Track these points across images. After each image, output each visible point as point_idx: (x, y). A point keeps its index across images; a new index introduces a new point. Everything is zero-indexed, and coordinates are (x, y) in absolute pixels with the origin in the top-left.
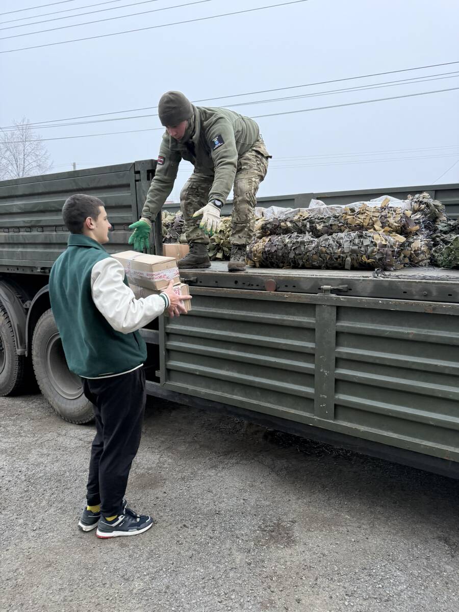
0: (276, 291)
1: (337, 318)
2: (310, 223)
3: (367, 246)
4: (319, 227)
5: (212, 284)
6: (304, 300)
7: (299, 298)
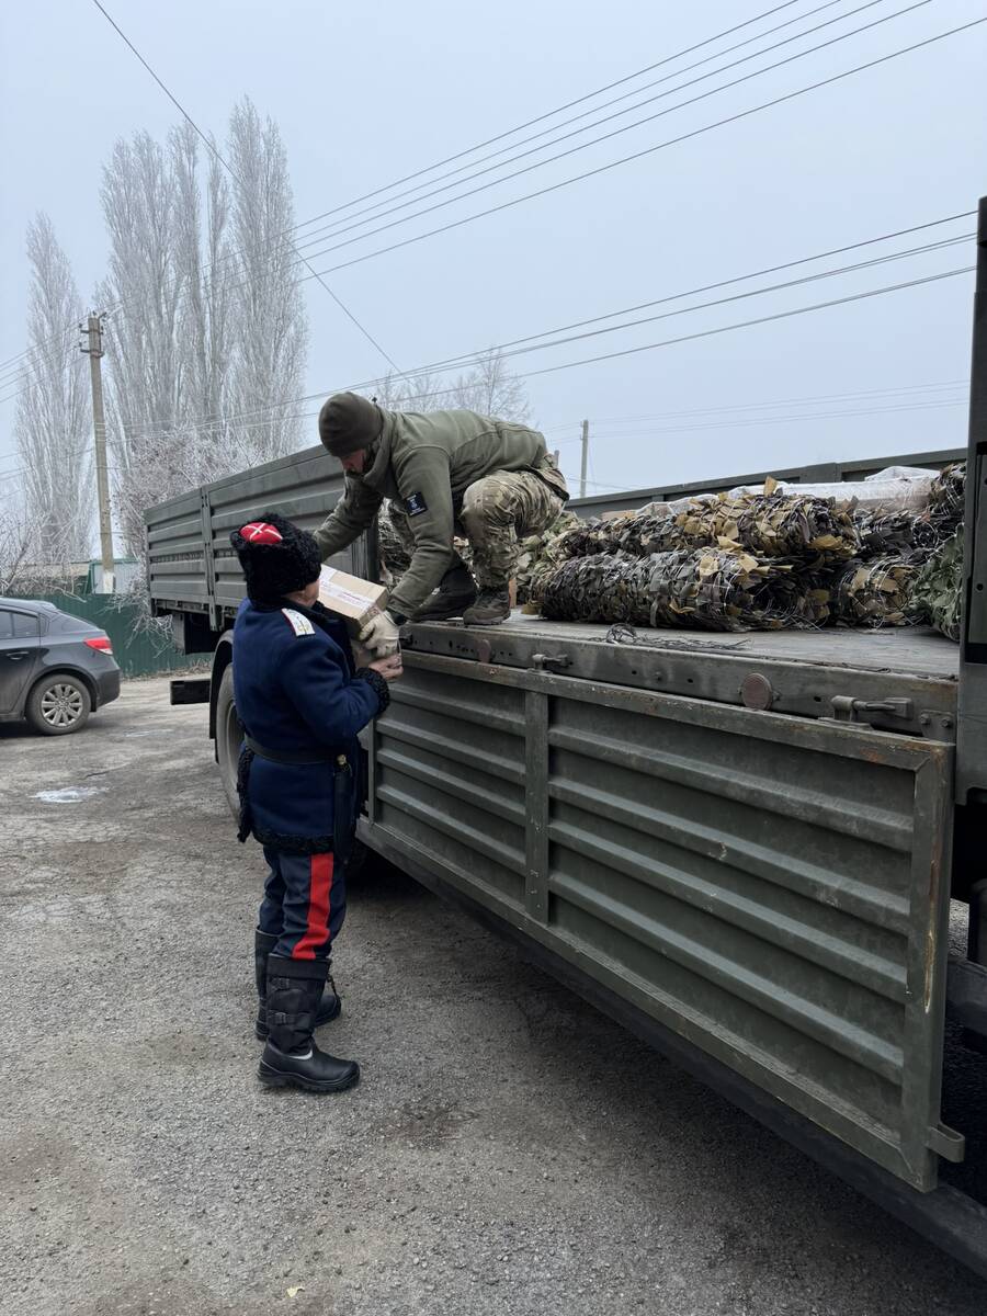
0: (491, 662)
1: (552, 720)
2: (634, 532)
3: (685, 579)
4: (645, 541)
5: (427, 646)
6: (511, 680)
7: (505, 675)
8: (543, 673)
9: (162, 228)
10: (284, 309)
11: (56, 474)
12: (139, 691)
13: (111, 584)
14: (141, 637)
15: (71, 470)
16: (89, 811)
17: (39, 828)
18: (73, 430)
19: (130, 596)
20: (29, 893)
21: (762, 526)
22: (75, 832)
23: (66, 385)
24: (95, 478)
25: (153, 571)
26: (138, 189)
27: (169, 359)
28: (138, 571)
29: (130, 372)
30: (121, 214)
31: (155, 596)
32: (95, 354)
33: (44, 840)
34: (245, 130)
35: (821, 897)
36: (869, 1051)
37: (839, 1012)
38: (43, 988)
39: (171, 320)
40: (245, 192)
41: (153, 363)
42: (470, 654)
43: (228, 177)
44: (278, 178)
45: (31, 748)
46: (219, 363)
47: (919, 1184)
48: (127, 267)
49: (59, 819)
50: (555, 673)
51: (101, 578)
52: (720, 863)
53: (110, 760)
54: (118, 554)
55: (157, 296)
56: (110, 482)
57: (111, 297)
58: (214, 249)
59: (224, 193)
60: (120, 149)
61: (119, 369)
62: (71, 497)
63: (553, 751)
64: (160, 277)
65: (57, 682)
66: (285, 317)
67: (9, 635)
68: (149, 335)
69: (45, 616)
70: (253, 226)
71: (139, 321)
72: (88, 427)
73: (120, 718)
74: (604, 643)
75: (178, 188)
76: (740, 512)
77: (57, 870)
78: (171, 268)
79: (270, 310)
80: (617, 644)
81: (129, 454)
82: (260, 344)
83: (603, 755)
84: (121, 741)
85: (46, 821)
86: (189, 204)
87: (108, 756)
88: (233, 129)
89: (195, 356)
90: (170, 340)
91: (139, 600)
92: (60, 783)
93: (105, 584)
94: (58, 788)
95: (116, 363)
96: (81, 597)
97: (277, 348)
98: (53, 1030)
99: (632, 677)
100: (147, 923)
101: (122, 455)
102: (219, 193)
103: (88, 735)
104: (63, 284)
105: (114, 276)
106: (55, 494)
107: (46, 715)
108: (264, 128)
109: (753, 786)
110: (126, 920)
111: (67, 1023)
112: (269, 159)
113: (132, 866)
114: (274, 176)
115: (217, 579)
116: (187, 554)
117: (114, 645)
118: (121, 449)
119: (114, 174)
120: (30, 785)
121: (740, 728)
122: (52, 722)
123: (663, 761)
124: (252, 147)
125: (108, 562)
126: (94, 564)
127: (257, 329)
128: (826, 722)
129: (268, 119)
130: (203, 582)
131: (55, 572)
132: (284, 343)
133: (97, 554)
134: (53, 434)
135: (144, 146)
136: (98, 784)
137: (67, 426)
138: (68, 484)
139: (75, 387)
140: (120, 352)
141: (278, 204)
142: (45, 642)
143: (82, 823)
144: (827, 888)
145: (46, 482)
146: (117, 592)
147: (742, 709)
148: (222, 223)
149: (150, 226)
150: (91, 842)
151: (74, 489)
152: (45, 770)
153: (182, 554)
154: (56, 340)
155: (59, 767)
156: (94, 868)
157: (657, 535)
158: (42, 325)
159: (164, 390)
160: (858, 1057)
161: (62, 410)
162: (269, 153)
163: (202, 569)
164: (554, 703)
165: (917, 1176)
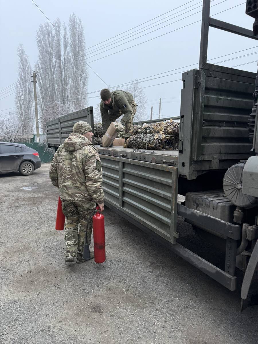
0: (113, 156)
1: (123, 167)
2: (146, 130)
3: (152, 139)
4: (148, 131)
5: (103, 153)
6: (116, 159)
7: (116, 158)
8: (122, 158)
9: (51, 48)
10: (83, 69)
11: (25, 112)
12: (46, 166)
13: (39, 140)
14: (46, 153)
15: (29, 111)
16: (34, 192)
17: (22, 194)
18: (29, 101)
19: (43, 143)
20: (21, 206)
21: (168, 129)
22: (31, 195)
23: (27, 89)
24: (35, 113)
25: (48, 137)
26: (45, 37)
27: (53, 82)
28: (45, 137)
29: (43, 86)
30: (41, 44)
31: (49, 143)
32: (35, 82)
33: (24, 197)
34: (73, 22)
35: (161, 196)
36: (167, 221)
37: (164, 216)
38: (24, 223)
39: (54, 72)
40: (73, 38)
41: (49, 83)
42: (110, 155)
43: (69, 34)
44: (81, 34)
45: (20, 178)
46: (66, 84)
47: (172, 243)
48: (43, 58)
49: (27, 193)
50: (124, 158)
51: (36, 139)
52: (148, 192)
53: (38, 181)
54: (41, 133)
55: (50, 66)
56: (38, 114)
57: (39, 66)
58: (65, 53)
59: (68, 38)
60: (41, 27)
61: (41, 85)
62: (29, 118)
63: (124, 173)
64: (51, 61)
65: (26, 163)
66: (83, 71)
67: (15, 152)
68: (48, 76)
69: (23, 147)
70: (75, 47)
71: (46, 72)
72: (33, 100)
73: (41, 172)
74: (133, 152)
75: (56, 37)
76: (165, 126)
77: (27, 202)
78: (54, 58)
79: (79, 69)
80: (135, 152)
81: (43, 107)
82: (76, 78)
83: (131, 173)
84: (41, 177)
85: (24, 193)
86: (59, 41)
87: (38, 180)
88: (70, 21)
89: (60, 82)
90: (54, 77)
91: (45, 144)
92: (27, 186)
93: (37, 140)
94: (27, 187)
95: (40, 83)
96: (31, 143)
97: (81, 79)
98: (27, 230)
99: (136, 158)
100: (46, 212)
101: (42, 107)
102: (66, 38)
103: (33, 176)
104: (27, 63)
105: (39, 60)
106: (25, 117)
107: (24, 171)
108: (78, 21)
109: (152, 177)
110: (41, 212)
111: (29, 229)
112: (79, 29)
113: (43, 202)
114: (80, 34)
115: (62, 139)
116: (56, 133)
117: (39, 155)
118: (41, 106)
119: (39, 33)
120: (20, 186)
121: (150, 167)
122: (25, 172)
123: (140, 174)
124: (75, 26)
125: (38, 135)
126: (35, 135)
127: (76, 75)
128: (162, 165)
129: (79, 18)
130: (59, 140)
131: (25, 137)
132: (83, 78)
133: (35, 133)
134: (24, 102)
135: (47, 26)
136: (36, 186)
137: (28, 99)
138: (28, 115)
139: (30, 90)
140: (41, 80)
141: (81, 42)
142: (23, 154)
143: (32, 194)
144: (162, 194)
145: (22, 114)
146: (40, 142)
147: (152, 163)
148: (67, 47)
149: (48, 47)
150: (34, 197)
151: (30, 116)
152: (24, 183)
153: (54, 133)
154: (25, 77)
155: (27, 182)
156: (35, 202)
157: (150, 130)
158: (21, 73)
159: (52, 91)
160: (165, 223)
161: (26, 96)
162: (79, 27)
163: (59, 137)
164: (124, 164)
165: (172, 241)
